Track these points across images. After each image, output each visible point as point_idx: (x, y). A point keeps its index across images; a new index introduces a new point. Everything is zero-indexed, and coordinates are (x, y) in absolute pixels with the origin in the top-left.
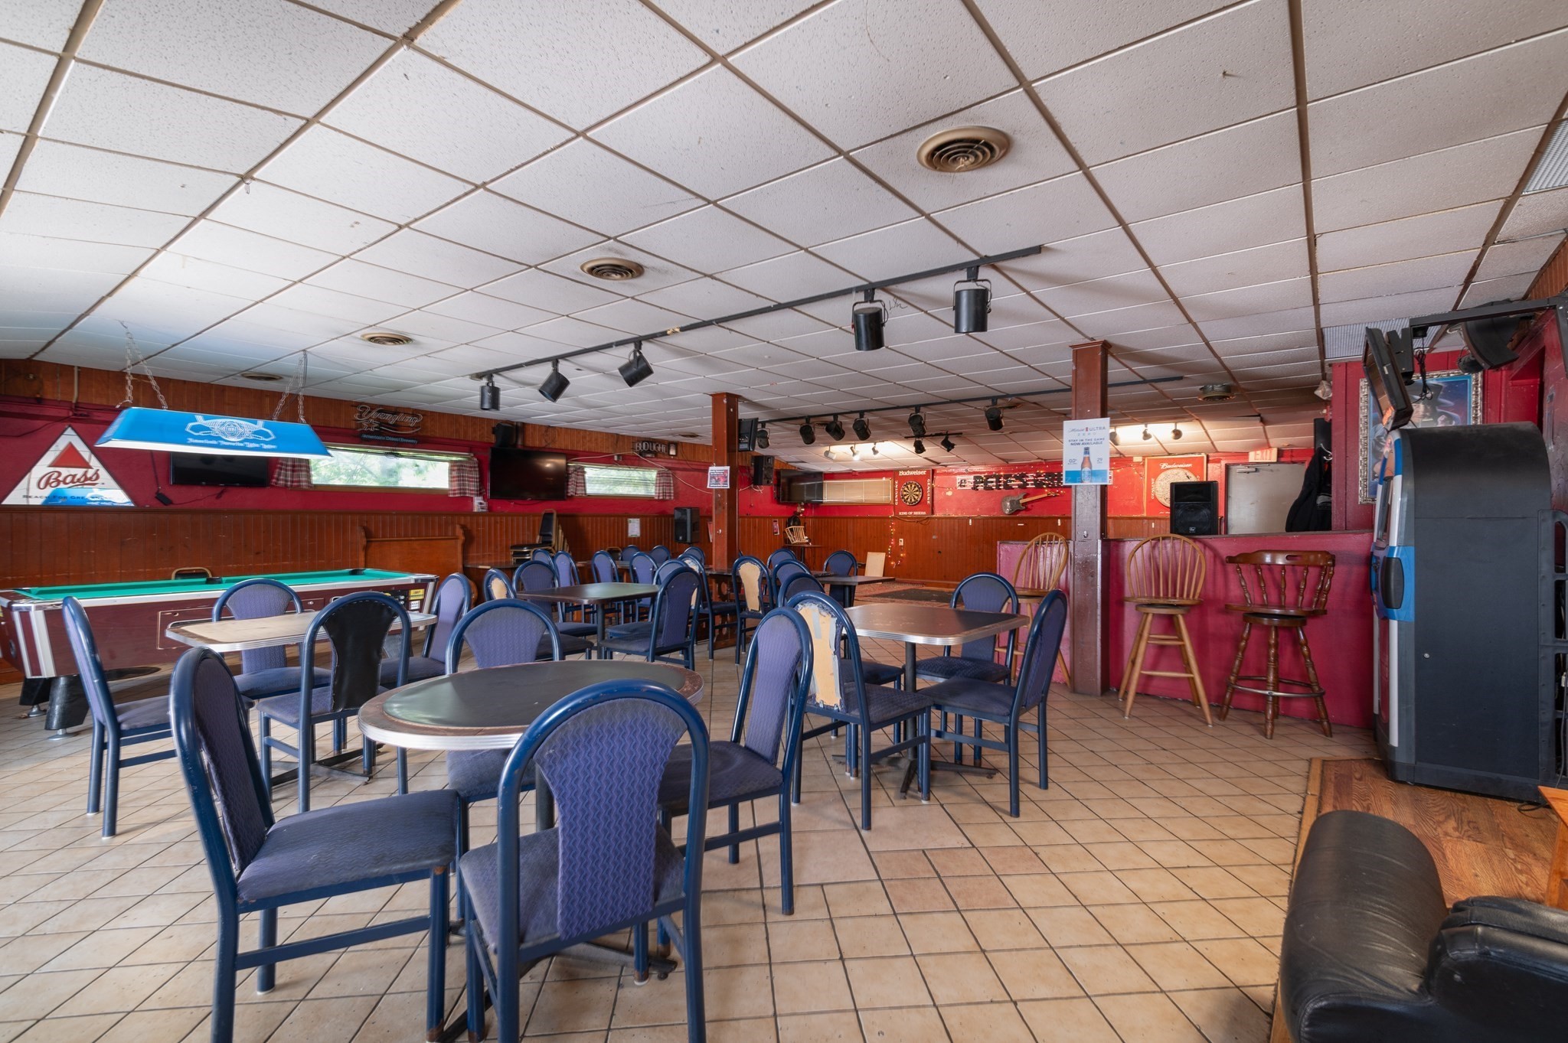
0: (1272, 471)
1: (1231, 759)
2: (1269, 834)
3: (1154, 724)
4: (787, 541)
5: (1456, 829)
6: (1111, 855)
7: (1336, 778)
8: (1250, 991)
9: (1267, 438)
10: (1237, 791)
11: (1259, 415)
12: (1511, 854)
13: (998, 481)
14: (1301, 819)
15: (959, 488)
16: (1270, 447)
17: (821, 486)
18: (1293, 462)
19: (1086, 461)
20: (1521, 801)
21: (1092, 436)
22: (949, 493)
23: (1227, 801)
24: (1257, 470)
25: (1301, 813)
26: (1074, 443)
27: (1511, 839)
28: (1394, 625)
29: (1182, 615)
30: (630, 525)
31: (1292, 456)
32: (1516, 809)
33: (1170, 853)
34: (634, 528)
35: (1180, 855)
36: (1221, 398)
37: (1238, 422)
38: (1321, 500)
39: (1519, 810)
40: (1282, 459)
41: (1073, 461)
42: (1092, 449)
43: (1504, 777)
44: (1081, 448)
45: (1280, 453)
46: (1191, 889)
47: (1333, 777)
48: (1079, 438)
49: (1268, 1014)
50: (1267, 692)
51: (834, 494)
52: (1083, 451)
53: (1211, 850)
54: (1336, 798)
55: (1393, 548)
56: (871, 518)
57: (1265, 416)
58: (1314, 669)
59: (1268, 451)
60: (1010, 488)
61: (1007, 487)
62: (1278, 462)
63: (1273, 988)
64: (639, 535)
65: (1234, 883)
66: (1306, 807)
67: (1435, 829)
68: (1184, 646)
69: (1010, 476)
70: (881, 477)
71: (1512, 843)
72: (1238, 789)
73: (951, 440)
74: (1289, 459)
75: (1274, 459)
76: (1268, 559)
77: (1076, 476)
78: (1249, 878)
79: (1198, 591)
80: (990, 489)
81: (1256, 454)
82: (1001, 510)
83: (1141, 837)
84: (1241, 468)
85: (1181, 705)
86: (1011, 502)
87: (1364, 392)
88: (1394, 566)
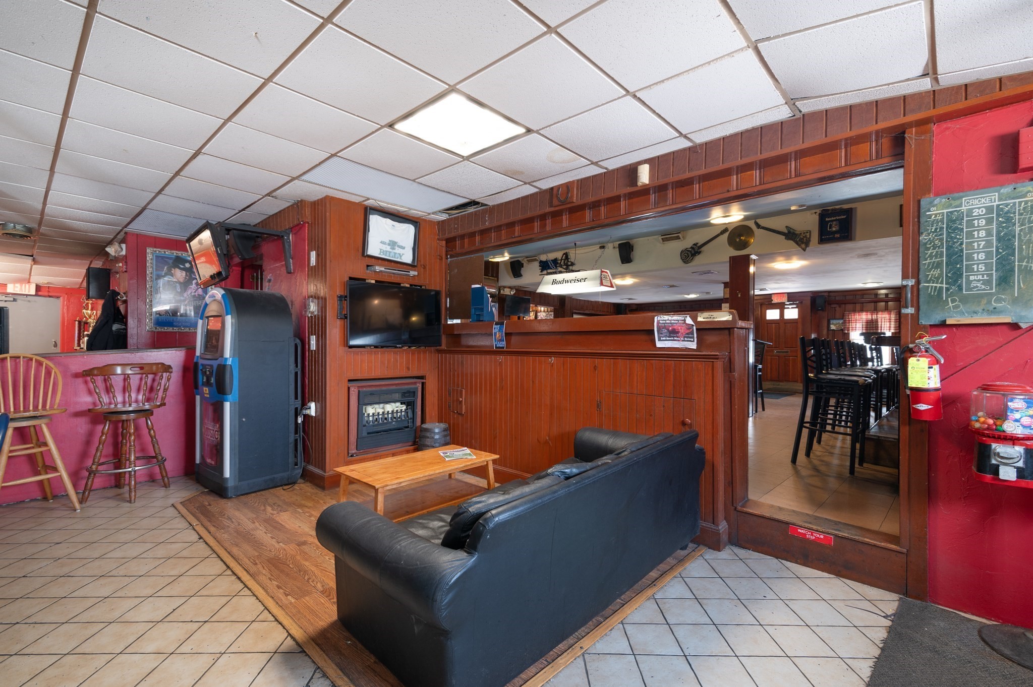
0: (29, 301)
1: (122, 526)
2: (196, 561)
3: (23, 527)
5: (273, 510)
6: (107, 640)
7: (197, 509)
8: (282, 649)
9: (30, 275)
10: (149, 546)
11: (32, 256)
12: (299, 510)
14: (205, 541)
16: (29, 282)
18: (50, 297)
20: (282, 486)
23: (150, 554)
24: (15, 300)
25: (201, 538)
27: (294, 504)
28: (227, 406)
29: (45, 424)
31: (49, 292)
32: (282, 490)
33: (150, 611)
35: (163, 607)
36: (22, 236)
37: (8, 258)
38: (115, 327)
39: (284, 490)
40: (40, 293)
43: (275, 476)
45: (38, 288)
46: (191, 621)
47: (195, 510)
49: (300, 652)
50: (130, 469)
53: (176, 589)
54: (209, 521)
55: (226, 359)
57: (38, 258)
58: (158, 445)
59: (27, 286)
62: (36, 295)
63: (289, 637)
65: (211, 599)
66: (200, 533)
67: (266, 514)
68: (49, 450)
71: (296, 506)
72: (148, 544)
74: (46, 294)
75: (33, 292)
78: (217, 592)
79: (57, 401)
81: (15, 287)
83: (117, 614)
85: (33, 504)
87: (149, 257)
88: (228, 369)
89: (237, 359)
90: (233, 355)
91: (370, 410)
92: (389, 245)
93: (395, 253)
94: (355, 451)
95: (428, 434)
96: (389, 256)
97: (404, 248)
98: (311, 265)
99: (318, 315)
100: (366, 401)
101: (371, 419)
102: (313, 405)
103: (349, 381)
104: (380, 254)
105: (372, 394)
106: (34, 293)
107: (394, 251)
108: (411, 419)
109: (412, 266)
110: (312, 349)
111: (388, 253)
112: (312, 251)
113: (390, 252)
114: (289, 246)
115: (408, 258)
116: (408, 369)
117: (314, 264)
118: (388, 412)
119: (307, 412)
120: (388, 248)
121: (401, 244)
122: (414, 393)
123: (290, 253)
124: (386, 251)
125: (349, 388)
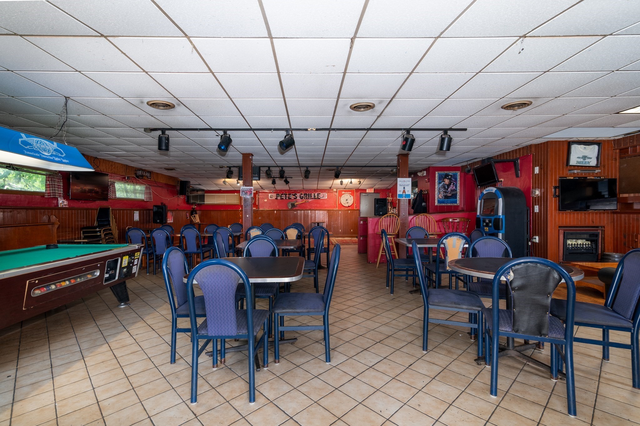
4: (192, 221)
9: (375, 185)
13: (286, 196)
15: (270, 198)
16: (373, 188)
17: (204, 196)
19: (404, 191)
21: (406, 183)
22: (266, 200)
24: (368, 195)
26: (401, 185)
28: (500, 235)
30: (135, 214)
34: (136, 216)
37: (374, 180)
40: (375, 192)
41: (400, 191)
42: (406, 187)
44: (403, 187)
48: (402, 184)
51: (210, 200)
52: (403, 188)
55: (500, 216)
56: (229, 210)
57: (382, 179)
60: (290, 199)
61: (289, 198)
64: (138, 220)
69: (291, 194)
70: (234, 193)
73: (288, 179)
76: (451, 220)
77: (401, 196)
80: (283, 199)
81: (368, 190)
82: (287, 207)
84: (364, 194)
86: (291, 204)
87: (437, 175)
88: (501, 220)
89: (504, 216)
90: (502, 214)
91: (569, 242)
92: (582, 158)
93: (586, 162)
94: (562, 261)
95: (610, 258)
96: (582, 164)
97: (590, 158)
98: (535, 173)
99: (541, 196)
100: (568, 237)
101: (570, 246)
102: (537, 237)
103: (559, 227)
104: (577, 164)
105: (572, 234)
106: (373, 192)
107: (585, 161)
108: (594, 249)
109: (597, 167)
110: (535, 211)
111: (581, 163)
112: (536, 166)
113: (583, 162)
114: (518, 165)
115: (593, 163)
116: (593, 222)
117: (538, 173)
118: (580, 244)
119: (534, 240)
120: (582, 160)
121: (589, 156)
122: (597, 235)
123: (518, 168)
124: (580, 162)
125: (559, 230)
